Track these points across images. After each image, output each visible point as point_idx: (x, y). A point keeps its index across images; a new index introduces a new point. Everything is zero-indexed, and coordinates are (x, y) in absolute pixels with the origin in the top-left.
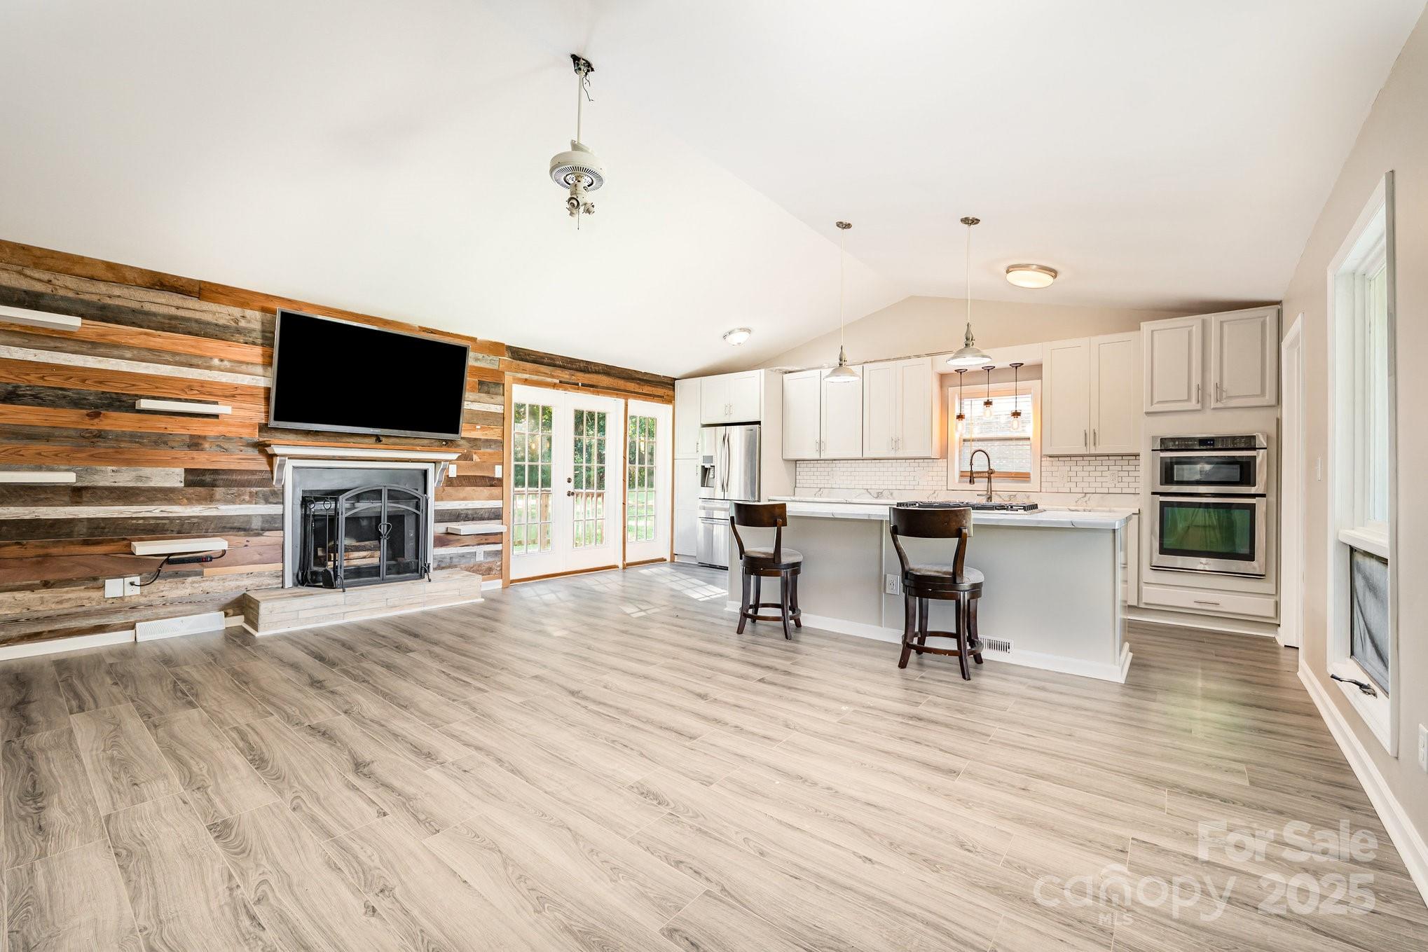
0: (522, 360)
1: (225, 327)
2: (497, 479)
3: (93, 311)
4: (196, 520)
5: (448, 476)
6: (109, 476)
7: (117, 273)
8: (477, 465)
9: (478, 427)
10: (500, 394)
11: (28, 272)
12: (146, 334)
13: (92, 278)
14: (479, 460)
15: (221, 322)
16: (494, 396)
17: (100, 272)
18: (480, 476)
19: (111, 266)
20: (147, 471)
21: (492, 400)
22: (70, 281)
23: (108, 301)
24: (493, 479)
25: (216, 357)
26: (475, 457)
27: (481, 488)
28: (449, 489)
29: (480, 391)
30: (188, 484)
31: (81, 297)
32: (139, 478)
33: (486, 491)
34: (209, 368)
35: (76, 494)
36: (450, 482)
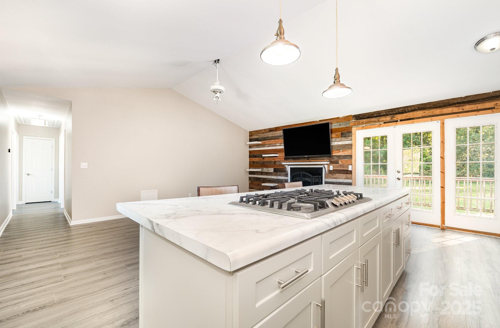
0: (361, 119)
1: (279, 136)
2: (350, 171)
3: (263, 139)
4: (275, 179)
5: (330, 170)
6: (265, 170)
7: (265, 131)
8: (341, 166)
9: (341, 151)
10: (350, 136)
11: (257, 135)
12: (268, 141)
13: (263, 133)
14: (342, 163)
15: (278, 135)
16: (347, 138)
17: (264, 132)
18: (342, 170)
19: (265, 130)
20: (269, 169)
21: (347, 139)
22: (261, 135)
23: (265, 136)
24: (348, 171)
25: (277, 143)
26: (340, 162)
27: (343, 174)
28: (330, 175)
29: (341, 137)
30: (274, 171)
31: (262, 137)
32: (268, 170)
33: (344, 176)
34: (276, 146)
35: (262, 173)
36: (330, 172)
